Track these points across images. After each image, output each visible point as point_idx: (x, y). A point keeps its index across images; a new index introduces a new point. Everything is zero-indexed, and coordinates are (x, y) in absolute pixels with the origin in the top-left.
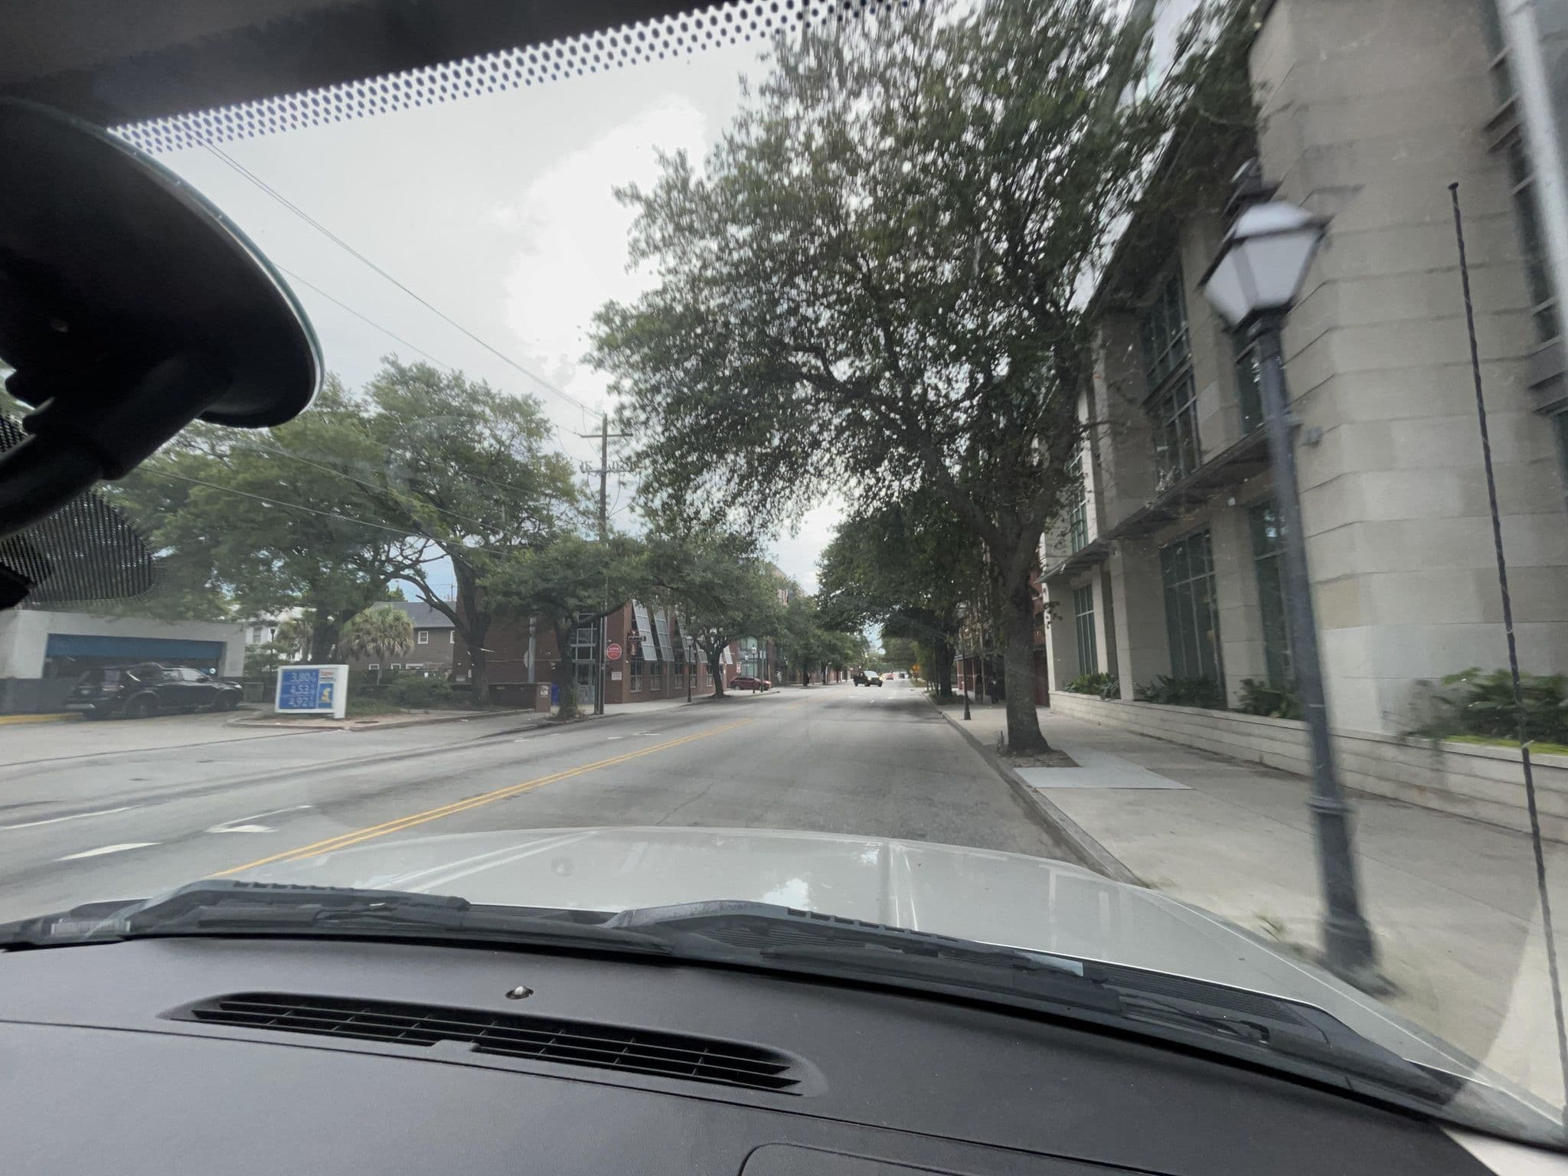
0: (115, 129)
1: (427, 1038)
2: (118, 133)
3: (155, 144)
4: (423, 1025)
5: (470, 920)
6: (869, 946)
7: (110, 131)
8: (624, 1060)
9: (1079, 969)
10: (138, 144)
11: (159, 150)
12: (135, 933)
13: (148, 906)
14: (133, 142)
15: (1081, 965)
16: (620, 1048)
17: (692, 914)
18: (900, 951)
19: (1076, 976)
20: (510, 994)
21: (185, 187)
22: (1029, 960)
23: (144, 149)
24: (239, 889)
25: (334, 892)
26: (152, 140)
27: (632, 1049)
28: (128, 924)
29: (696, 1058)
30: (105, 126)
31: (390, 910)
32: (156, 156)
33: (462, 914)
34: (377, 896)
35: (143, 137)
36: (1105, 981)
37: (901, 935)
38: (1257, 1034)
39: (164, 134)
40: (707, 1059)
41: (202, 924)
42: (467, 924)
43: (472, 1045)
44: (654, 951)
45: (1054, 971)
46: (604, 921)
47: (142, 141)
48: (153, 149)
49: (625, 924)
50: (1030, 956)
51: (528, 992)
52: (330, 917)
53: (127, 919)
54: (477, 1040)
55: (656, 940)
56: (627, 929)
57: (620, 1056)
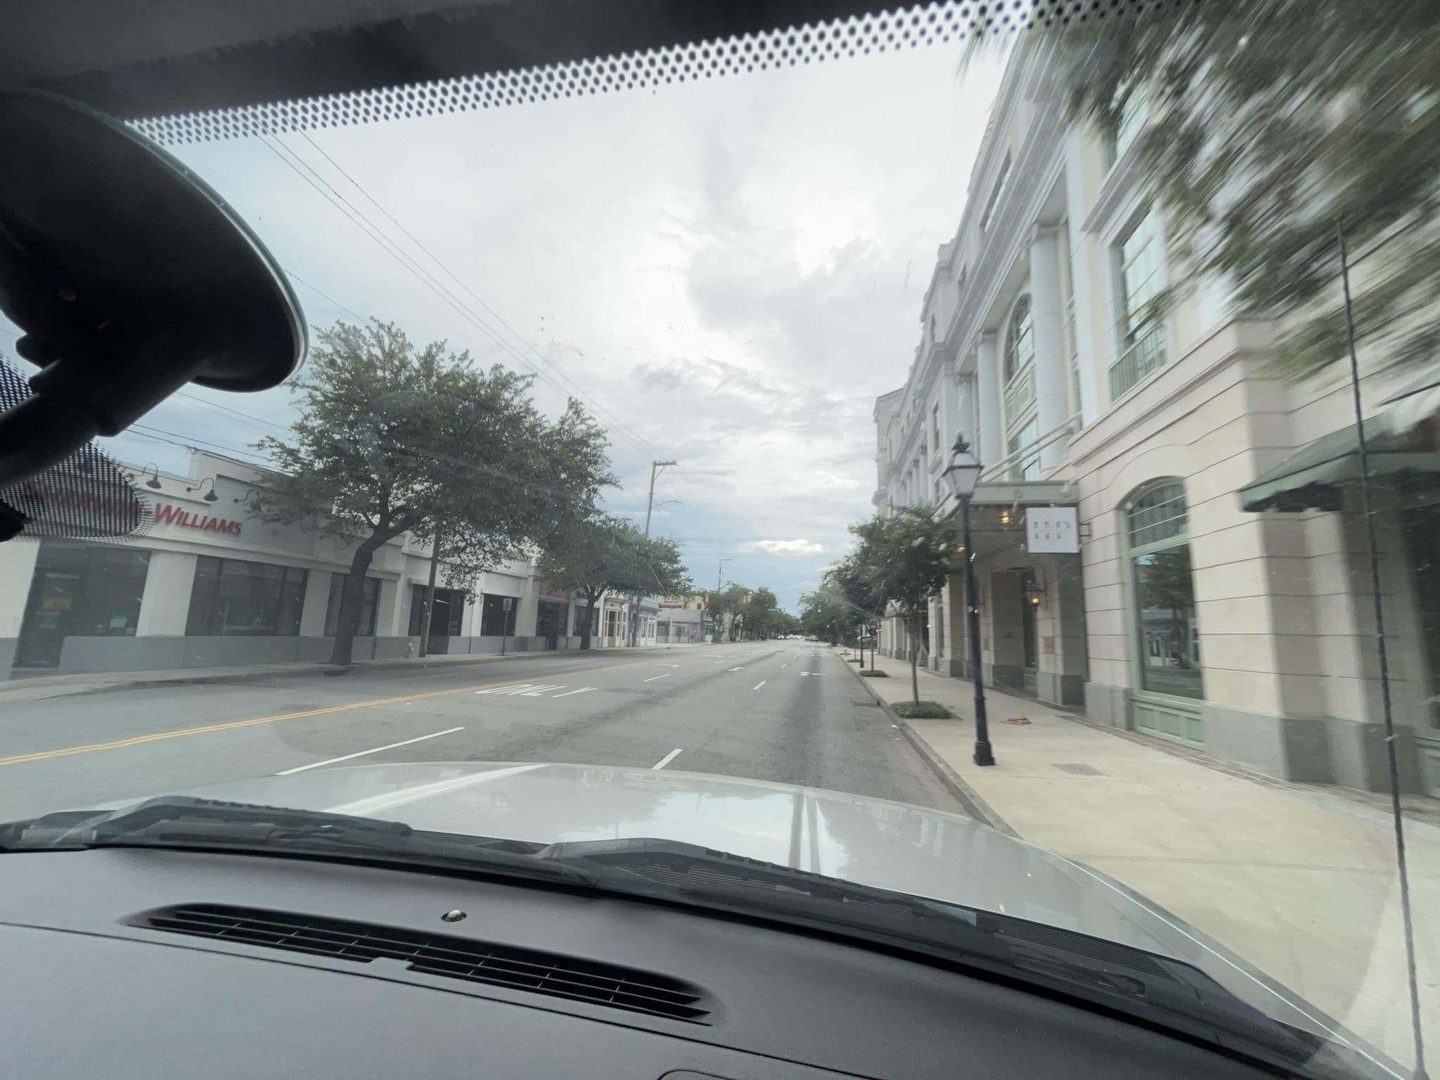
0: (132, 122)
1: (366, 955)
2: (135, 125)
3: (167, 137)
4: (362, 942)
5: (413, 845)
6: (779, 888)
7: (127, 123)
8: (547, 984)
9: (972, 919)
10: (152, 137)
11: (171, 142)
12: (99, 842)
13: (113, 817)
14: (147, 134)
15: (974, 914)
16: (544, 972)
17: (618, 850)
18: (808, 893)
19: (967, 924)
20: (445, 917)
21: (192, 175)
22: (926, 908)
23: (157, 141)
24: (199, 806)
25: (285, 813)
26: (165, 133)
27: (554, 974)
28: (95, 834)
29: (613, 985)
30: (123, 119)
31: (338, 832)
32: (168, 148)
33: (404, 838)
34: (328, 818)
35: (157, 130)
36: (997, 931)
37: (811, 879)
38: (1134, 988)
39: (175, 129)
40: (624, 987)
41: (163, 837)
42: (408, 849)
43: (407, 963)
44: (577, 881)
45: (950, 920)
46: (535, 852)
47: (156, 134)
48: (165, 141)
49: (555, 856)
50: (927, 904)
51: (464, 915)
52: (282, 837)
53: (94, 828)
54: (411, 959)
55: (584, 873)
56: (557, 860)
57: (544, 980)
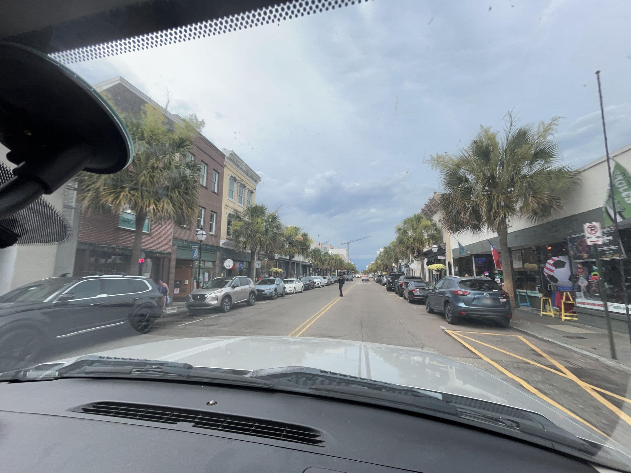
0: (51, 54)
1: (174, 421)
2: (52, 56)
3: (66, 61)
4: (173, 415)
5: (192, 373)
6: (354, 386)
7: (49, 55)
8: (253, 431)
9: (440, 397)
10: (60, 61)
11: (68, 63)
12: (60, 377)
13: (65, 366)
14: (58, 60)
15: (441, 395)
16: (252, 426)
17: (282, 372)
18: (366, 388)
19: (438, 399)
20: (208, 404)
21: (78, 77)
22: (419, 393)
23: (62, 63)
24: (101, 359)
25: (138, 361)
26: (65, 59)
27: (257, 427)
28: (57, 373)
29: (282, 431)
30: (47, 54)
31: (160, 368)
32: (67, 65)
33: (189, 370)
34: (155, 363)
35: (62, 58)
36: (451, 402)
37: (367, 381)
38: (514, 425)
39: (70, 56)
40: (287, 432)
41: (86, 373)
43: (192, 424)
44: (265, 386)
45: (430, 397)
46: (246, 374)
47: (61, 60)
50: (419, 391)
51: (216, 403)
52: (136, 371)
53: (57, 371)
54: (194, 422)
55: (267, 382)
56: (255, 377)
57: (252, 430)
